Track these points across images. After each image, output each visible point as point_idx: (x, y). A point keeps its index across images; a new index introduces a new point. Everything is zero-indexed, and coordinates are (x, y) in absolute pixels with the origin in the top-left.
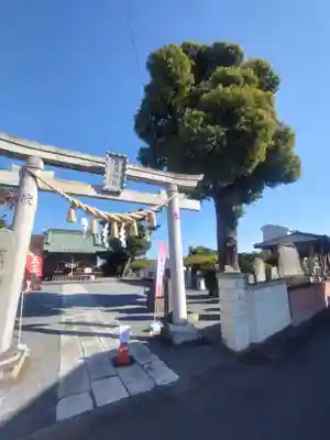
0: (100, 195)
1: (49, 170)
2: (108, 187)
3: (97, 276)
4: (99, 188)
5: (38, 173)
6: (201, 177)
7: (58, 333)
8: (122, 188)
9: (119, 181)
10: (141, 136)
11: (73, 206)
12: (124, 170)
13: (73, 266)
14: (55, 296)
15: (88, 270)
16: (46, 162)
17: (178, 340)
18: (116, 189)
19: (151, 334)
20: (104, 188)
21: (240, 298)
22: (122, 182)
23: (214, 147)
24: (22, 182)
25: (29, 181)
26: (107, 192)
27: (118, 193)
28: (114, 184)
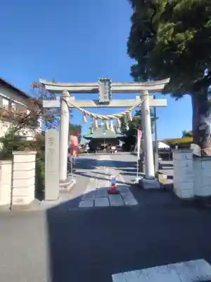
0: (98, 106)
1: (72, 96)
2: (102, 100)
3: (118, 151)
4: (97, 102)
5: (67, 99)
6: (168, 80)
7: (90, 177)
8: (110, 99)
9: (107, 95)
10: (132, 56)
11: (85, 114)
12: (110, 87)
13: (105, 145)
14: (95, 160)
15: (113, 148)
16: (70, 92)
17: (146, 187)
18: (107, 100)
19: (135, 182)
20: (100, 101)
21: (187, 166)
22: (110, 95)
23: (183, 51)
24: (61, 105)
26: (102, 103)
27: (108, 103)
28: (105, 98)
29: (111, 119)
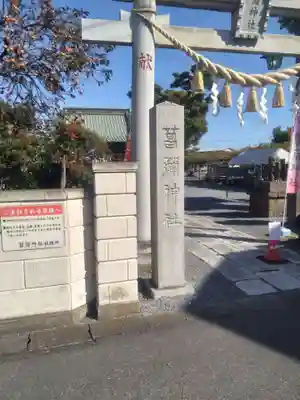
0: (231, 47)
2: (242, 32)
4: (230, 36)
5: (153, 19)
8: (262, 30)
9: (258, 18)
18: (255, 33)
20: (237, 35)
22: (264, 19)
24: (135, 37)
25: (145, 31)
26: (241, 41)
28: (251, 25)
29: (264, 83)
